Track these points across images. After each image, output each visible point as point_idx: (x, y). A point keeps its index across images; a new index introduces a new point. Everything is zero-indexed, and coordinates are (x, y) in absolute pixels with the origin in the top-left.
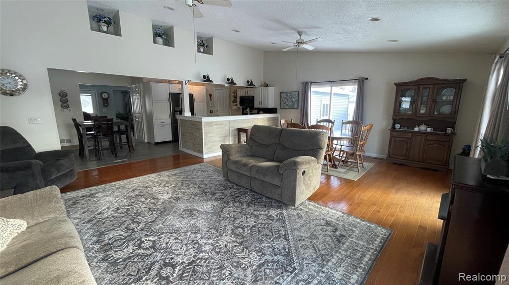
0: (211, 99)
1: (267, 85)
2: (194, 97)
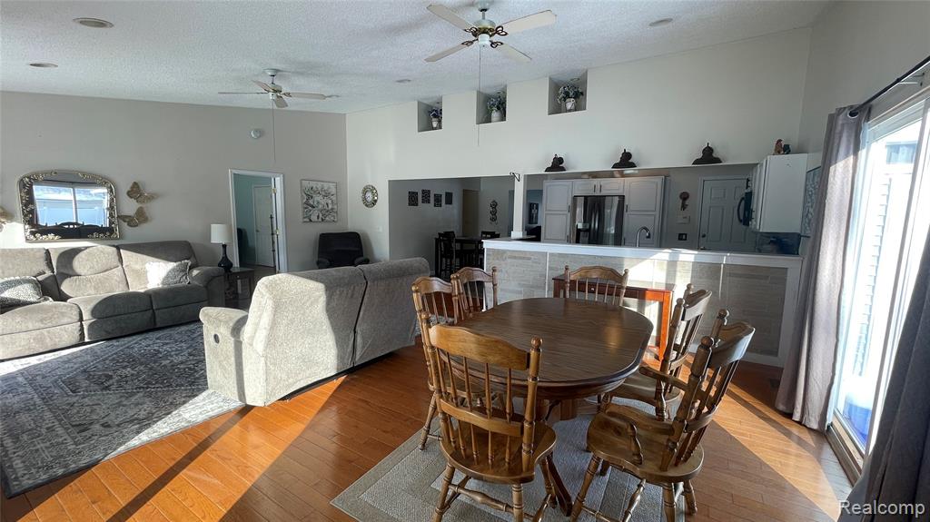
0: (685, 207)
2: (626, 203)
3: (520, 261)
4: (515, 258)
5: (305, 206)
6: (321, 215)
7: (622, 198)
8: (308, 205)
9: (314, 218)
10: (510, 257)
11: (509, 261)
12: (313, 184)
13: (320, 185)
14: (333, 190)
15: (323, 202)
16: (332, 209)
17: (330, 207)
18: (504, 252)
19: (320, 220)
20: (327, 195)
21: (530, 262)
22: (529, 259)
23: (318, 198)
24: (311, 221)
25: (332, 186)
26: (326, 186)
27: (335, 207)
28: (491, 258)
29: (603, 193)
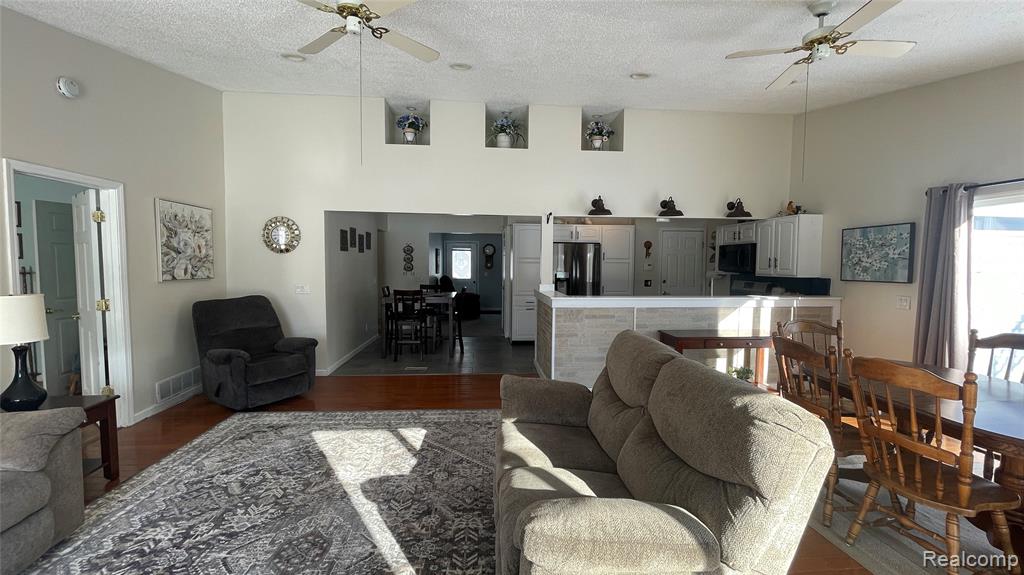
0: (648, 254)
1: (797, 210)
2: (603, 251)
3: (602, 321)
4: (594, 317)
5: (165, 249)
6: (190, 267)
7: (598, 247)
8: (171, 249)
9: (179, 273)
10: (587, 317)
11: (587, 321)
12: (178, 209)
13: (187, 211)
14: (207, 224)
15: (194, 241)
16: (207, 256)
17: (204, 251)
18: (579, 311)
19: (189, 276)
20: (198, 231)
21: (614, 320)
22: (613, 317)
23: (185, 235)
24: (174, 278)
25: (206, 213)
26: (197, 213)
27: (211, 252)
28: (561, 319)
29: (580, 240)
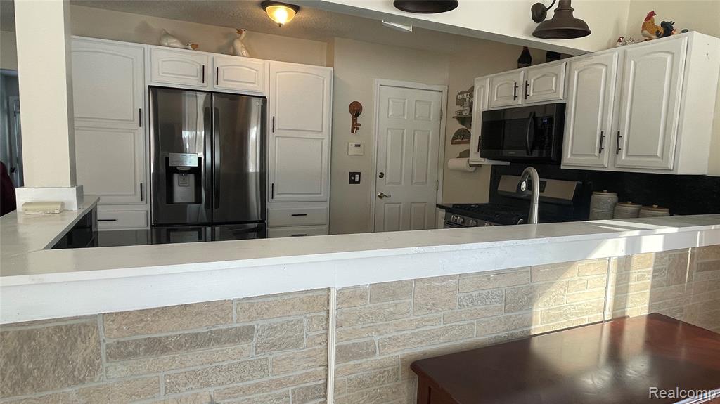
0: (355, 126)
2: (272, 114)
29: (222, 88)
